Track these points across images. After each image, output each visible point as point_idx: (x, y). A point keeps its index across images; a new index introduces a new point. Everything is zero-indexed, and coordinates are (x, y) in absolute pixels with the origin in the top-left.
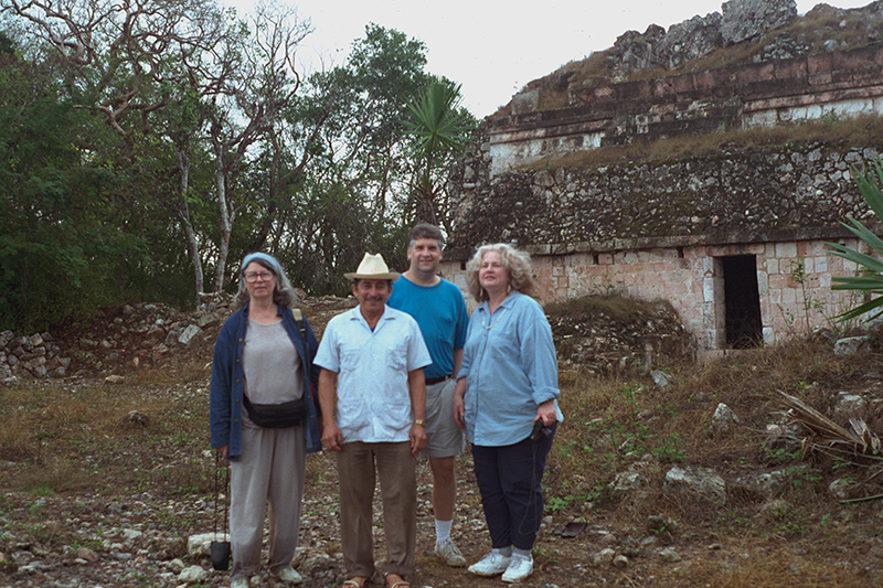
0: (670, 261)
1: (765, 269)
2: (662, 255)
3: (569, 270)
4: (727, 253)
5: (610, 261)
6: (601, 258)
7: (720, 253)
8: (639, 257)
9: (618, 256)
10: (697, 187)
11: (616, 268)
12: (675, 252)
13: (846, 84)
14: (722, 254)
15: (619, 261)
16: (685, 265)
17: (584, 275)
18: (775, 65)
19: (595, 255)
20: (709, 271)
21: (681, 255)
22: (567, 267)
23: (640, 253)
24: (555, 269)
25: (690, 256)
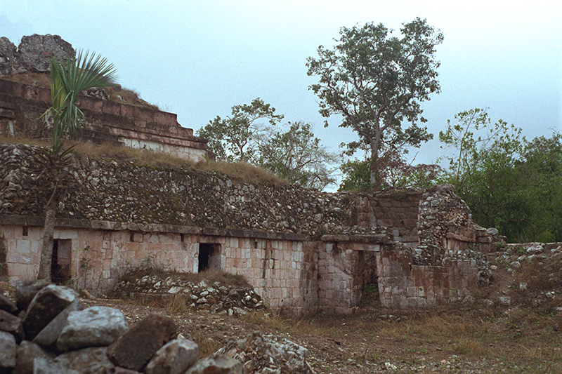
0: (176, 243)
1: (225, 254)
2: (173, 239)
3: (114, 244)
4: (208, 241)
5: (141, 240)
6: (136, 237)
7: (204, 241)
8: (159, 238)
9: (147, 236)
10: (176, 191)
11: (145, 245)
12: (180, 237)
13: (154, 131)
14: (205, 242)
15: (146, 240)
16: (184, 247)
17: (123, 250)
18: (103, 103)
19: (132, 233)
20: (197, 253)
21: (182, 240)
22: (113, 242)
23: (160, 236)
24: (104, 242)
25: (188, 241)
